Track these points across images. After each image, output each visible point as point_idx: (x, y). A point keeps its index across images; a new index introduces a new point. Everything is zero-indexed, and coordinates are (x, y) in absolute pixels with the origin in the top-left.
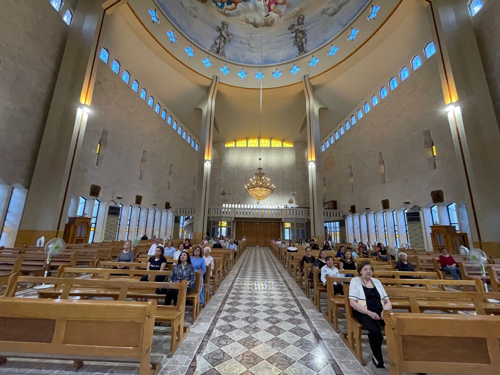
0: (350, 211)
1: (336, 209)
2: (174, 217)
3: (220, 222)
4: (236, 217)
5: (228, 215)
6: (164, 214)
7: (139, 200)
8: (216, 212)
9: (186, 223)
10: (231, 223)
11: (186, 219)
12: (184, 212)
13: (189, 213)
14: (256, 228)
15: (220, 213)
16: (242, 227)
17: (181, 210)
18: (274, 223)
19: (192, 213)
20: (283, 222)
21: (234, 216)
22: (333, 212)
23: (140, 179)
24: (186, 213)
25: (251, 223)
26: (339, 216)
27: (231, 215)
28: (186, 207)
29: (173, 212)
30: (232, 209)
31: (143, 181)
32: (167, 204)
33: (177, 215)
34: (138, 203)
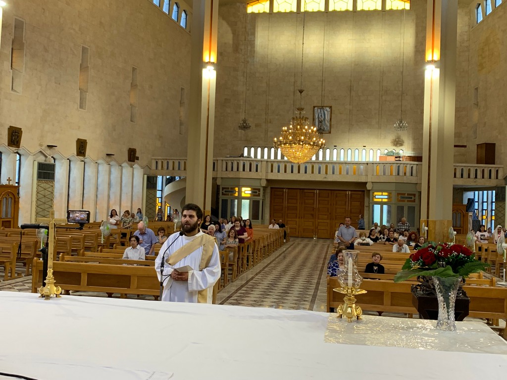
1: (494, 164)
2: (146, 176)
3: (237, 189)
4: (269, 178)
5: (253, 175)
6: (127, 170)
7: (81, 147)
8: (229, 168)
9: (168, 189)
11: (169, 181)
12: (165, 167)
13: (173, 169)
14: (312, 201)
15: (238, 170)
16: (283, 199)
17: (157, 162)
18: (351, 191)
19: (179, 169)
20: (369, 190)
21: (266, 176)
22: (483, 170)
23: (81, 107)
24: (168, 168)
25: (302, 190)
26: (497, 178)
27: (260, 174)
28: (168, 158)
29: (142, 167)
30: (262, 161)
31: (86, 111)
32: (131, 153)
33: (151, 174)
34: (81, 153)
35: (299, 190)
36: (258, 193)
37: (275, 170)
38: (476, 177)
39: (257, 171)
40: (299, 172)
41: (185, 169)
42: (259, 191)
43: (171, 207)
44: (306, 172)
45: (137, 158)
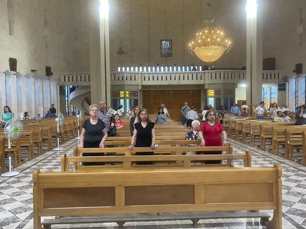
0: (294, 71)
1: (275, 70)
2: (58, 86)
4: (143, 84)
5: (133, 82)
6: (46, 83)
7: (13, 64)
9: (72, 96)
10: (137, 92)
11: (72, 90)
12: (71, 80)
13: (77, 81)
15: (123, 80)
16: (150, 98)
17: (65, 77)
18: (192, 90)
19: (81, 81)
20: (207, 89)
21: (142, 83)
22: (271, 74)
23: (10, 34)
24: (73, 81)
25: (162, 92)
26: (278, 78)
27: (138, 81)
28: (72, 73)
29: (55, 80)
30: (138, 73)
31: (14, 37)
32: (48, 70)
33: (62, 84)
34: (13, 68)
35: (160, 92)
36: (136, 94)
37: (147, 79)
38: (267, 78)
39: (135, 80)
40: (162, 80)
41: (89, 81)
42: (137, 93)
43: (74, 107)
44: (166, 79)
45: (52, 74)
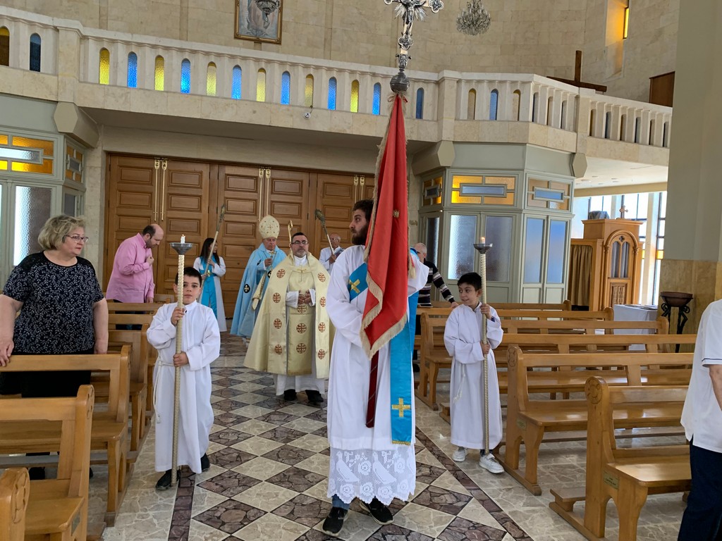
14: (250, 205)
18: (366, 175)
20: (445, 169)
25: (216, 168)
30: (56, 31)
35: (206, 167)
39: (35, 66)
